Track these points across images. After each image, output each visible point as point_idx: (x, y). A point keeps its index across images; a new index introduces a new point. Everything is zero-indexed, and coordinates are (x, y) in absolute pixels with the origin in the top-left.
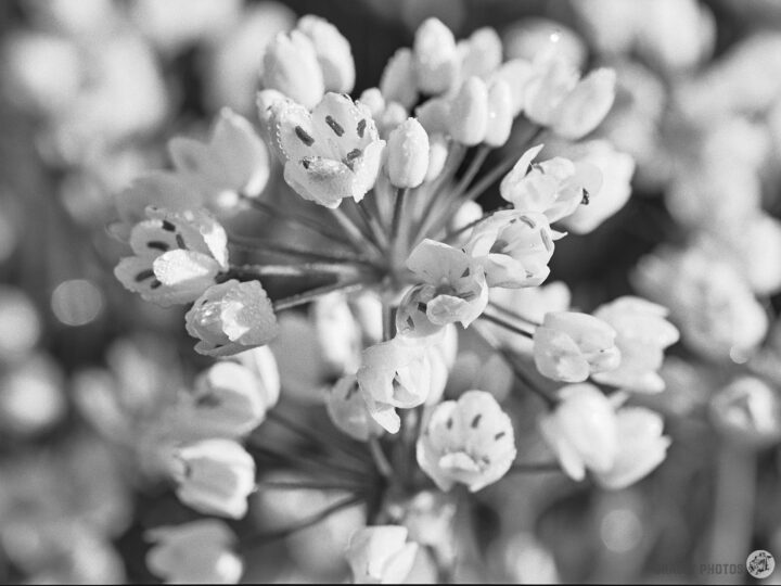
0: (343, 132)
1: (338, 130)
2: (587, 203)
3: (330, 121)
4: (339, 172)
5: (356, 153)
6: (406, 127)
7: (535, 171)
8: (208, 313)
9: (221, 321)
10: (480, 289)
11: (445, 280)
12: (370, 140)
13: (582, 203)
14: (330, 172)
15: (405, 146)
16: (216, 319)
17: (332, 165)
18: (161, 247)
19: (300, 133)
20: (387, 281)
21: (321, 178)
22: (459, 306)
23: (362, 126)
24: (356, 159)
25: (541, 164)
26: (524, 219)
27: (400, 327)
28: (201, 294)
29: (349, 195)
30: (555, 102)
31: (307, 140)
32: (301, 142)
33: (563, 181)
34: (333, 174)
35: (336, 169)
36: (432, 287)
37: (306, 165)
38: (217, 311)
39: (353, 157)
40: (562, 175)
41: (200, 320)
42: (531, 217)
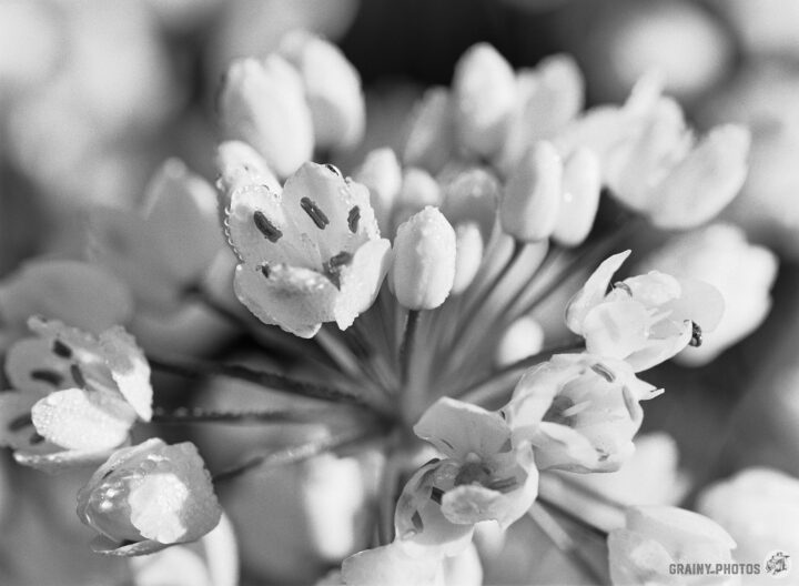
0: (327, 222)
1: (320, 220)
2: (698, 344)
3: (307, 205)
4: (315, 286)
5: (344, 258)
6: (422, 219)
7: (618, 292)
8: (111, 493)
9: (129, 506)
10: (525, 475)
11: (473, 457)
12: (367, 239)
13: (691, 344)
14: (301, 288)
15: (419, 249)
16: (122, 504)
17: (305, 278)
18: (52, 380)
19: (260, 221)
20: (395, 438)
21: (287, 294)
22: (492, 501)
23: (354, 216)
24: (343, 267)
25: (628, 281)
26: (598, 369)
27: (401, 527)
28: (103, 461)
29: (331, 320)
30: (654, 178)
31: (271, 233)
32: (262, 236)
33: (663, 308)
34: (306, 288)
35: (311, 282)
36: (455, 464)
37: (266, 271)
38: (125, 491)
39: (339, 264)
40: (660, 298)
41: (98, 503)
42: (609, 365)
